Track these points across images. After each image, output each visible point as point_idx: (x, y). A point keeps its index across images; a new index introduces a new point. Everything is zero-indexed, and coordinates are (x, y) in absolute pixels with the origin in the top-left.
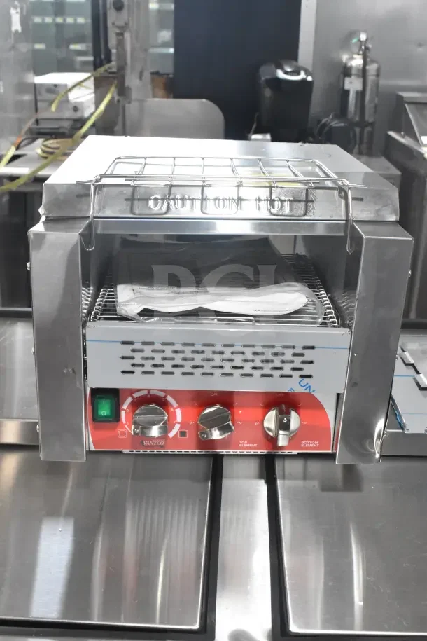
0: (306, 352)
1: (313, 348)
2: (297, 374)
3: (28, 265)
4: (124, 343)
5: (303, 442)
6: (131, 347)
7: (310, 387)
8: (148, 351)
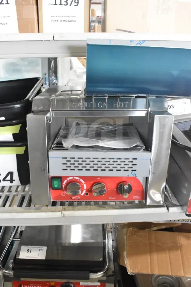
0: (134, 161)
1: (136, 159)
2: (130, 169)
3: (26, 129)
4: (63, 158)
5: (133, 197)
6: (66, 160)
7: (135, 174)
8: (72, 161)
